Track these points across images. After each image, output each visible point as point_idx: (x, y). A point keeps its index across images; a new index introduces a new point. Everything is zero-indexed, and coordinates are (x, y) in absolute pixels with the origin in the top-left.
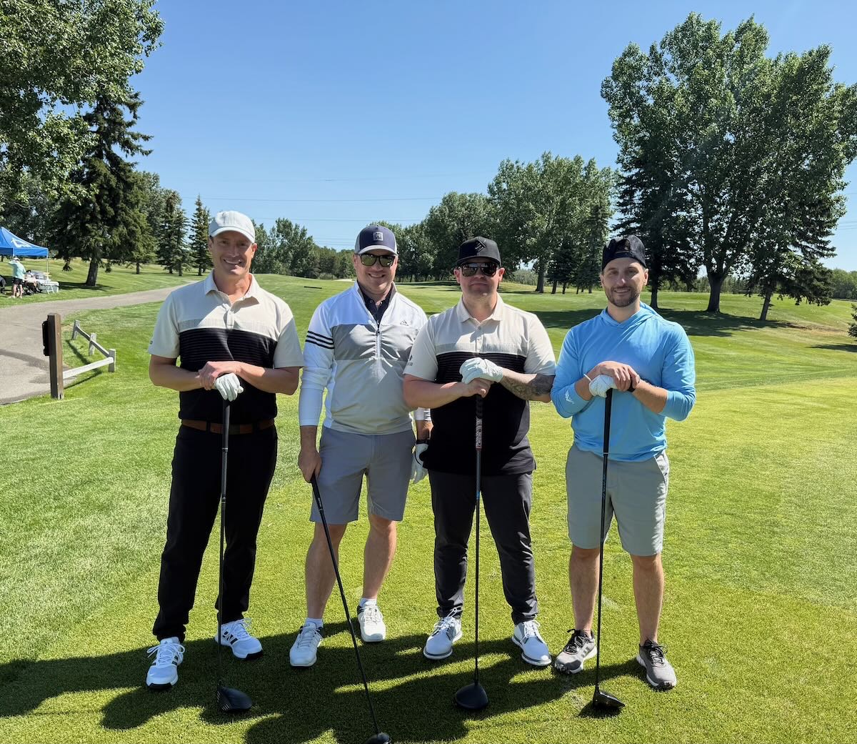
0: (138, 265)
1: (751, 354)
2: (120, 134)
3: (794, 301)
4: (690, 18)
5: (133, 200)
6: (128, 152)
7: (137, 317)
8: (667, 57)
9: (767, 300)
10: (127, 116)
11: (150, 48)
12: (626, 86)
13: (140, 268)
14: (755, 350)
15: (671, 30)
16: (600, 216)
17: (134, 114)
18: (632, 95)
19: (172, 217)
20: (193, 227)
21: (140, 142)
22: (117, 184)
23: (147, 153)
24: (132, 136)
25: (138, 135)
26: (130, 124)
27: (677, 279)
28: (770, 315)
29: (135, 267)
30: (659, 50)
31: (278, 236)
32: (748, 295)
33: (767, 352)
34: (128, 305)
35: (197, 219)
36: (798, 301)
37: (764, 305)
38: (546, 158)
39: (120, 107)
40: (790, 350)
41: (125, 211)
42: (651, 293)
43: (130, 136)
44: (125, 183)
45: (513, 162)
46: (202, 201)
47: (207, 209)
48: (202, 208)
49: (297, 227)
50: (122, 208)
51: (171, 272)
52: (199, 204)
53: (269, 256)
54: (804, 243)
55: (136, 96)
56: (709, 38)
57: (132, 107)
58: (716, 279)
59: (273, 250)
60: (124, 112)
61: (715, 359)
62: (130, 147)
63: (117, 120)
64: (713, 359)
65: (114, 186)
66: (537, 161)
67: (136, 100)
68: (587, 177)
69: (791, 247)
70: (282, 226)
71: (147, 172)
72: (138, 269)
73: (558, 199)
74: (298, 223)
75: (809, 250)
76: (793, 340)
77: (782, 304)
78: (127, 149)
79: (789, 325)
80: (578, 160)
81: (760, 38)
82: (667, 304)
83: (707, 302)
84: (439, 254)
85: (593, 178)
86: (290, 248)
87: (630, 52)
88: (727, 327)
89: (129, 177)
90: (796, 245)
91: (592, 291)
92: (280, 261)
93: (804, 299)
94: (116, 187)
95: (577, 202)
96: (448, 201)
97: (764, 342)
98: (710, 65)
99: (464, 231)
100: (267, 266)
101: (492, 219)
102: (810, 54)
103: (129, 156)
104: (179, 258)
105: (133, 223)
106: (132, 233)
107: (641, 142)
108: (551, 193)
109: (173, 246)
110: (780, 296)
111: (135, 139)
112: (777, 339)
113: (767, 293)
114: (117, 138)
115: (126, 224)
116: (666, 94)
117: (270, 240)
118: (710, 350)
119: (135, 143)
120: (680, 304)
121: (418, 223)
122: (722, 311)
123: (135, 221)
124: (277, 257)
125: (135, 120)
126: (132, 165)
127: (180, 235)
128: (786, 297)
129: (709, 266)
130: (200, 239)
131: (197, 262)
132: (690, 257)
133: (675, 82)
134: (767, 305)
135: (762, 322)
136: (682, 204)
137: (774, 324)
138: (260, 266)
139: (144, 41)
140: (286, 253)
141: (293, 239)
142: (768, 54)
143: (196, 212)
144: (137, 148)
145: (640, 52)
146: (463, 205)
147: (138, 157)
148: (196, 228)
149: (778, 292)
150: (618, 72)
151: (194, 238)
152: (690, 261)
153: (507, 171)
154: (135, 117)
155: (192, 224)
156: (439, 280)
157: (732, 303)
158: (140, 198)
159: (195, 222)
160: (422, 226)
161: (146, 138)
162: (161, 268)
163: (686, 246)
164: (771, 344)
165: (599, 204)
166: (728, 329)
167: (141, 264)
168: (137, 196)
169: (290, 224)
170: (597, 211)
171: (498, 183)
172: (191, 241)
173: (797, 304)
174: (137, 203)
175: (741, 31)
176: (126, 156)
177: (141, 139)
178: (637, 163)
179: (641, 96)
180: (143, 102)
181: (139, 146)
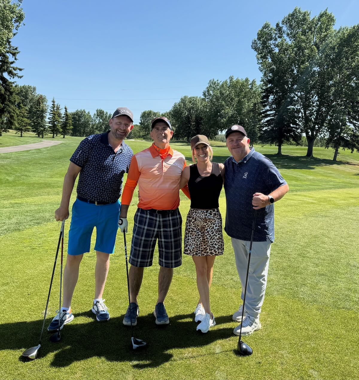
0: (21, 133)
1: (320, 178)
2: (7, 68)
3: (350, 151)
4: (295, 10)
5: (13, 100)
6: (11, 76)
7: (8, 159)
8: (285, 28)
9: (337, 150)
10: (11, 58)
11: (18, 26)
12: (264, 43)
13: (22, 134)
14: (323, 176)
15: (287, 15)
16: (257, 108)
17: (15, 58)
18: (267, 47)
19: (40, 108)
20: (50, 113)
21: (17, 72)
22: (5, 92)
23: (21, 77)
24: (13, 69)
25: (16, 68)
26: (12, 63)
27: (291, 140)
28: (339, 158)
29: (20, 133)
30: (281, 25)
31: (97, 118)
32: (327, 148)
33: (329, 177)
34: (7, 152)
35: (52, 109)
36: (352, 151)
37: (335, 153)
38: (231, 79)
39: (7, 54)
40: (343, 176)
41: (9, 106)
42: (278, 147)
43: (12, 69)
44: (10, 92)
45: (215, 80)
46: (55, 100)
47: (59, 104)
48: (55, 104)
49: (107, 113)
50: (7, 104)
51: (39, 136)
52: (54, 102)
53: (92, 128)
54: (355, 122)
55: (16, 49)
56: (304, 20)
57: (14, 54)
58: (311, 140)
59: (95, 125)
60: (9, 57)
61: (300, 180)
62: (12, 74)
63: (6, 61)
64: (299, 180)
65: (3, 93)
66: (227, 80)
67: (16, 51)
68: (252, 89)
69: (348, 124)
70: (99, 113)
71: (30, 86)
72: (21, 135)
73: (237, 99)
74: (107, 111)
75: (357, 125)
76: (346, 171)
77: (344, 152)
78: (10, 75)
79: (348, 163)
80: (247, 80)
81: (331, 19)
82: (287, 152)
83: (306, 151)
84: (178, 127)
85: (254, 89)
86: (103, 124)
87: (266, 26)
88: (314, 164)
89: (11, 89)
90: (351, 122)
91: (253, 146)
92: (98, 130)
93: (355, 150)
94: (4, 94)
95: (246, 101)
96: (183, 101)
97: (330, 172)
98: (306, 34)
99: (190, 115)
100: (91, 133)
101: (205, 109)
102: (354, 28)
103: (12, 78)
104: (42, 129)
105: (13, 111)
106: (12, 117)
107: (272, 71)
108: (233, 96)
109: (39, 123)
110: (343, 149)
111: (15, 70)
112: (337, 170)
113: (336, 147)
114: (6, 69)
115: (9, 112)
116: (284, 47)
117: (93, 120)
118: (300, 176)
119: (14, 72)
120: (293, 152)
121: (168, 111)
122: (314, 156)
123: (14, 110)
124: (96, 129)
125: (15, 60)
126: (13, 83)
127: (42, 117)
128: (346, 149)
129: (307, 133)
130: (54, 119)
131: (52, 131)
132: (297, 129)
133: (289, 42)
134: (336, 153)
135: (334, 162)
136: (292, 102)
137: (340, 163)
138: (87, 133)
139: (15, 23)
140: (101, 126)
141: (105, 119)
142: (335, 28)
143: (52, 106)
144: (15, 75)
145: (271, 26)
146: (190, 102)
147: (16, 79)
148: (52, 114)
149: (342, 147)
150: (260, 36)
151: (51, 119)
152: (298, 131)
153: (213, 85)
154: (16, 59)
155: (50, 112)
156: (178, 140)
157: (321, 152)
158: (16, 99)
159: (51, 111)
160: (170, 113)
161: (20, 70)
162: (34, 134)
163: (295, 123)
164: (333, 173)
165: (256, 102)
166: (314, 166)
167: (23, 132)
168: (15, 98)
169: (103, 112)
170: (255, 105)
171: (208, 91)
172: (49, 120)
173: (352, 153)
174: (15, 102)
175: (321, 16)
176: (10, 78)
177: (18, 70)
178: (270, 81)
179: (272, 48)
180: (19, 52)
181: (16, 74)
